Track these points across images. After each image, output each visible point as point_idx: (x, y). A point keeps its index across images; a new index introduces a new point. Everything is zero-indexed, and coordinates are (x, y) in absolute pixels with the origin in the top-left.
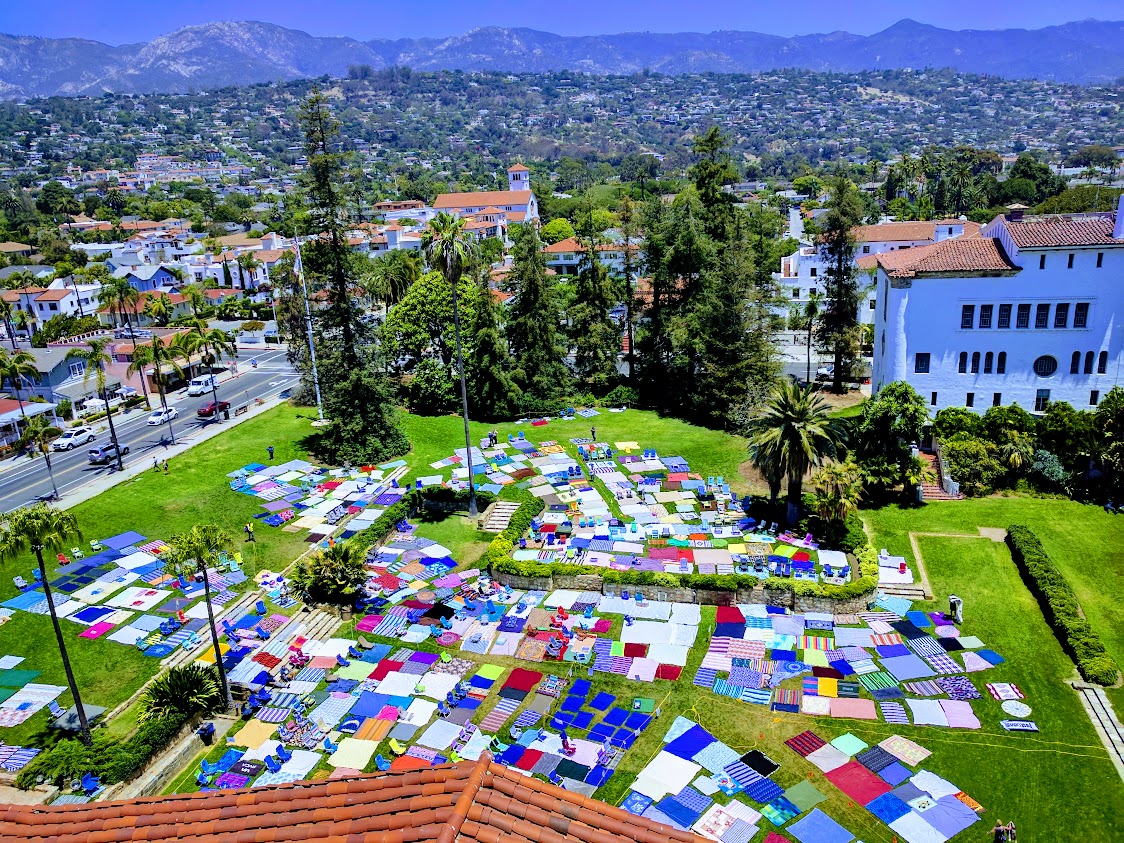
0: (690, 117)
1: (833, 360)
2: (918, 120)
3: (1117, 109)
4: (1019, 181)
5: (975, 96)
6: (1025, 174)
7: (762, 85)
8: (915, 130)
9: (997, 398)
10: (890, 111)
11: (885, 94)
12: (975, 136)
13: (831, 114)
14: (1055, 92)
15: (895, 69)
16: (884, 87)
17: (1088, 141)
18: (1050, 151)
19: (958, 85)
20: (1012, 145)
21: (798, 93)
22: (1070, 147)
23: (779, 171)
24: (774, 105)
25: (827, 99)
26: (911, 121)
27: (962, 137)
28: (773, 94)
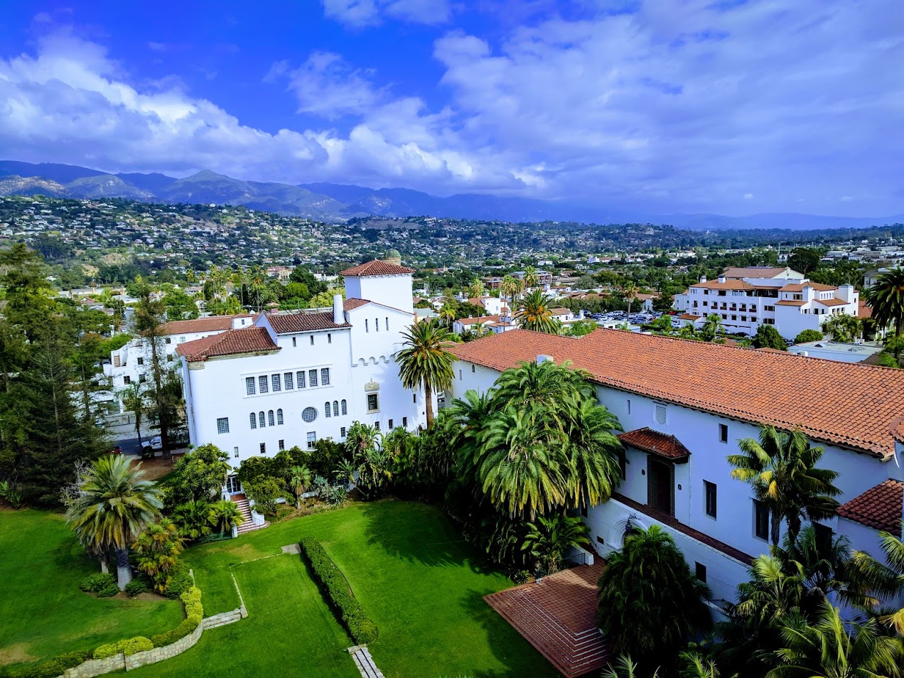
0: (24, 233)
1: (160, 433)
2: (225, 241)
3: (351, 239)
4: (297, 285)
5: (262, 226)
6: (299, 280)
7: (93, 209)
8: (224, 249)
9: (281, 443)
10: (204, 235)
11: (198, 222)
12: (267, 253)
13: (156, 235)
14: (314, 226)
15: (203, 204)
16: (197, 217)
17: (338, 258)
18: (316, 264)
19: (250, 218)
20: (292, 260)
21: (127, 218)
22: (329, 262)
23: (116, 278)
24: (106, 226)
25: (152, 223)
26: (220, 241)
27: (258, 254)
28: (104, 217)
